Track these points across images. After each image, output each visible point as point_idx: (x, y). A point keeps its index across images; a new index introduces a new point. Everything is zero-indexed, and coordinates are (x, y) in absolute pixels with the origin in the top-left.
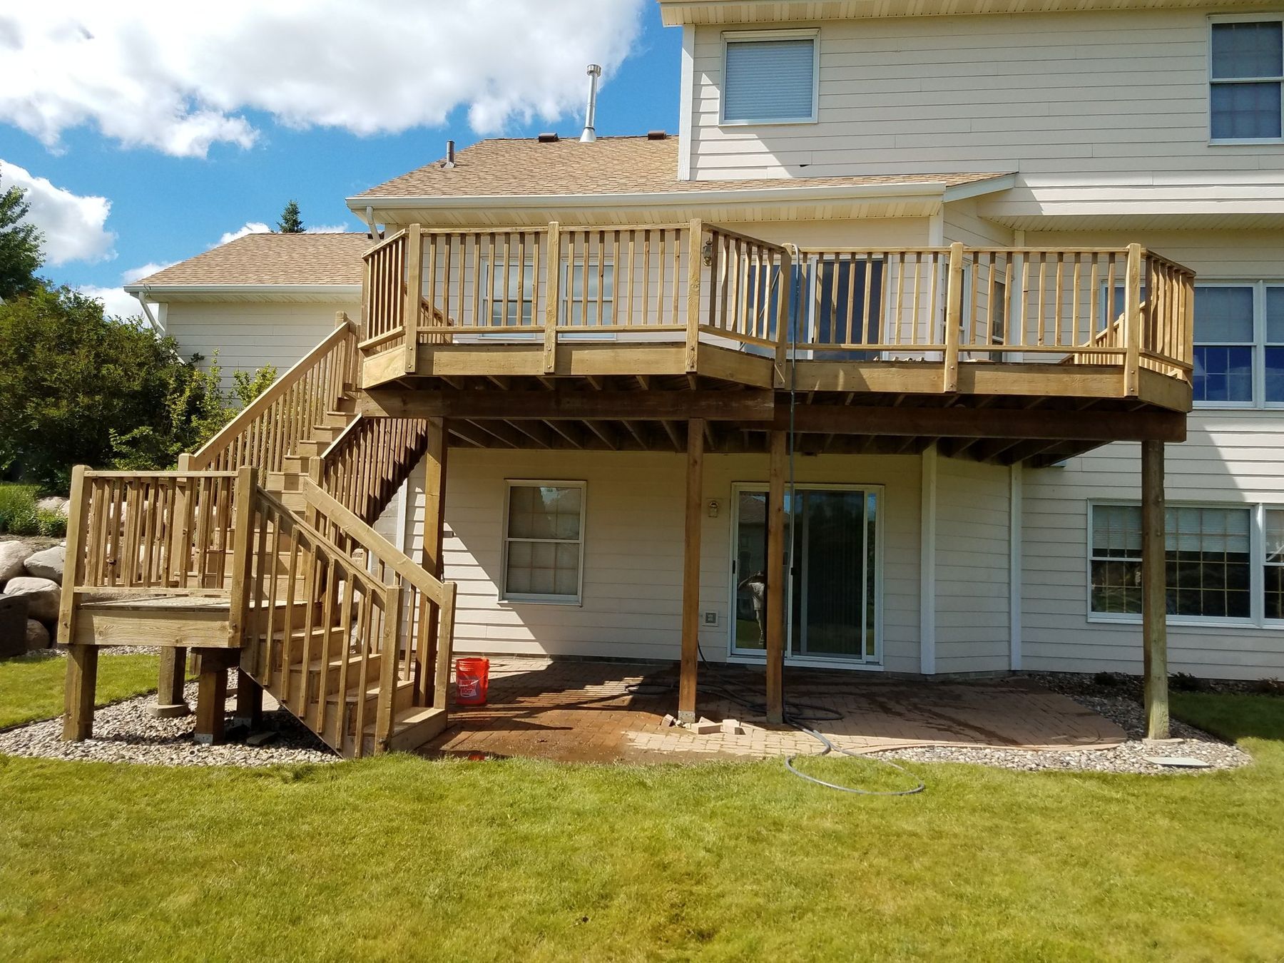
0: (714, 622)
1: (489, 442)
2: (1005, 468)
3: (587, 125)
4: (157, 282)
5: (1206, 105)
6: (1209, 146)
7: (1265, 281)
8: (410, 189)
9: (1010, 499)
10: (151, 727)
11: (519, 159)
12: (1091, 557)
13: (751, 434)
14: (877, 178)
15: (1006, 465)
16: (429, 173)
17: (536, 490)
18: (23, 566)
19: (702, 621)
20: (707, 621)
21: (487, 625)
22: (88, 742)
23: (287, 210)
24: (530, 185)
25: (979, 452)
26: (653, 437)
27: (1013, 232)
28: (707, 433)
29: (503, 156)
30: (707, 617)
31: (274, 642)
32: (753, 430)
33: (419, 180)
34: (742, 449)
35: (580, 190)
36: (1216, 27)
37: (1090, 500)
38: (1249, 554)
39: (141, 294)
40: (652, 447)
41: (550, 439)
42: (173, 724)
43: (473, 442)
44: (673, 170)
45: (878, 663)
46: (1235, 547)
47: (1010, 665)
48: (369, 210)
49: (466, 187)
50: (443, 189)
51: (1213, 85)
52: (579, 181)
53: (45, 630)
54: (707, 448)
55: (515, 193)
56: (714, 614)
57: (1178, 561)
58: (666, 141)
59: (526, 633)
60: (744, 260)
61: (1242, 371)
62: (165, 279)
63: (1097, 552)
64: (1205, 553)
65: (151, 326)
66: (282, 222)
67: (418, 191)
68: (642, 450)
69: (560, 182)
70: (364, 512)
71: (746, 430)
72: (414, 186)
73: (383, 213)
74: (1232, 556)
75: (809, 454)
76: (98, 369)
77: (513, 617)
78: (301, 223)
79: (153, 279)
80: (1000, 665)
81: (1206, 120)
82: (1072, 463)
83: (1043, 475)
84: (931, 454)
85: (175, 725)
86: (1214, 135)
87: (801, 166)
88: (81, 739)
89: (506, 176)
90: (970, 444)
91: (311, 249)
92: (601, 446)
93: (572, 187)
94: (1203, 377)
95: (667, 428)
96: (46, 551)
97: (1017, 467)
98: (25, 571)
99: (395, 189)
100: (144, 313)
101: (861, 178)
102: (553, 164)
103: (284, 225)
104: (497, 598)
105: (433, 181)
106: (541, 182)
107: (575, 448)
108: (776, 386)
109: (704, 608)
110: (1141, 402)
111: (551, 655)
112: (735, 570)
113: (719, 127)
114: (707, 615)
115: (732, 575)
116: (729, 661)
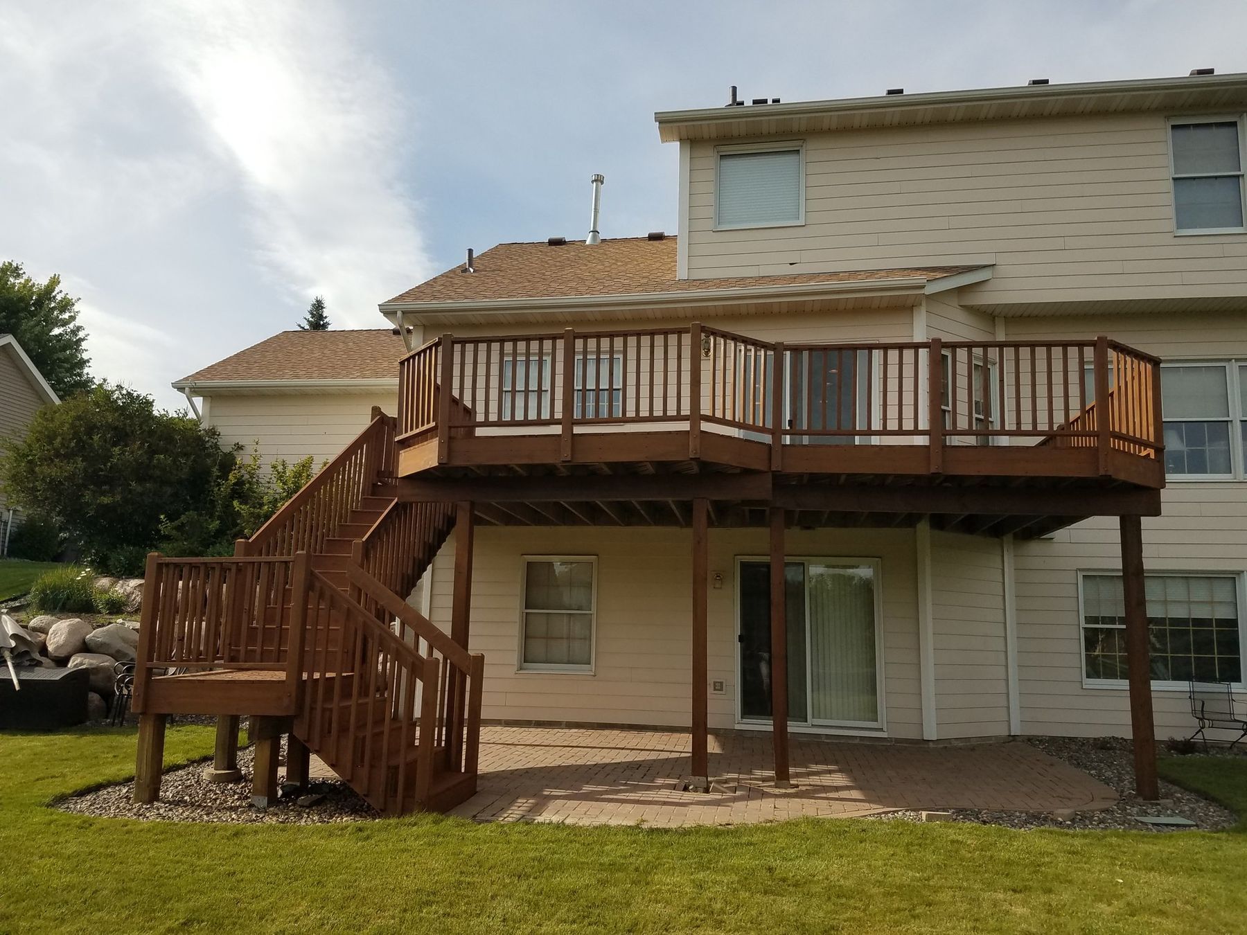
0: (721, 690)
1: (508, 520)
2: (996, 540)
3: (592, 230)
4: (202, 378)
5: (1170, 199)
6: (1175, 237)
7: (1237, 360)
8: (435, 294)
9: (1003, 570)
10: (210, 790)
11: (532, 263)
12: (1083, 624)
13: (751, 511)
14: (863, 273)
15: (998, 537)
16: (451, 278)
17: (550, 564)
18: (84, 642)
19: (710, 690)
20: (715, 689)
22: (156, 804)
23: (314, 305)
24: (542, 288)
25: (970, 525)
26: (659, 515)
27: (994, 318)
28: (710, 510)
29: (517, 260)
30: (715, 686)
31: (324, 710)
32: (752, 508)
33: (443, 285)
34: (743, 524)
35: (588, 291)
36: (1174, 127)
37: (1080, 570)
38: (1237, 619)
39: (187, 389)
40: (657, 522)
41: (564, 517)
42: (229, 788)
43: (493, 521)
44: (672, 270)
45: (881, 730)
46: (1222, 613)
47: (1010, 730)
48: (399, 314)
49: (485, 291)
50: (466, 293)
51: (1174, 179)
52: (587, 282)
53: (102, 701)
54: (711, 524)
55: (530, 296)
56: (721, 683)
57: (1168, 627)
58: (664, 241)
60: (740, 350)
61: (1220, 446)
62: (209, 376)
63: (1088, 620)
64: (1194, 619)
65: (195, 417)
66: (309, 317)
67: (442, 296)
68: (650, 525)
69: (570, 285)
70: (398, 588)
71: (747, 508)
72: (439, 291)
73: (411, 316)
74: (1220, 622)
75: (808, 528)
76: (151, 459)
78: (326, 317)
79: (198, 376)
80: (1000, 731)
81: (1171, 212)
82: (1060, 534)
83: (1035, 547)
84: (923, 528)
85: (231, 789)
86: (1179, 226)
87: (791, 264)
88: (151, 801)
89: (521, 280)
90: (960, 519)
91: (341, 345)
92: (611, 522)
93: (583, 289)
94: (1184, 451)
95: (673, 507)
96: (105, 628)
97: (1008, 538)
98: (85, 648)
99: (421, 294)
100: (189, 406)
101: (847, 274)
102: (562, 268)
103: (311, 319)
104: (516, 667)
105: (456, 286)
106: (553, 285)
107: (588, 525)
108: (774, 469)
109: (711, 678)
110: (1115, 480)
111: (567, 722)
112: (741, 639)
113: (714, 232)
114: (715, 683)
115: (737, 644)
116: (737, 727)
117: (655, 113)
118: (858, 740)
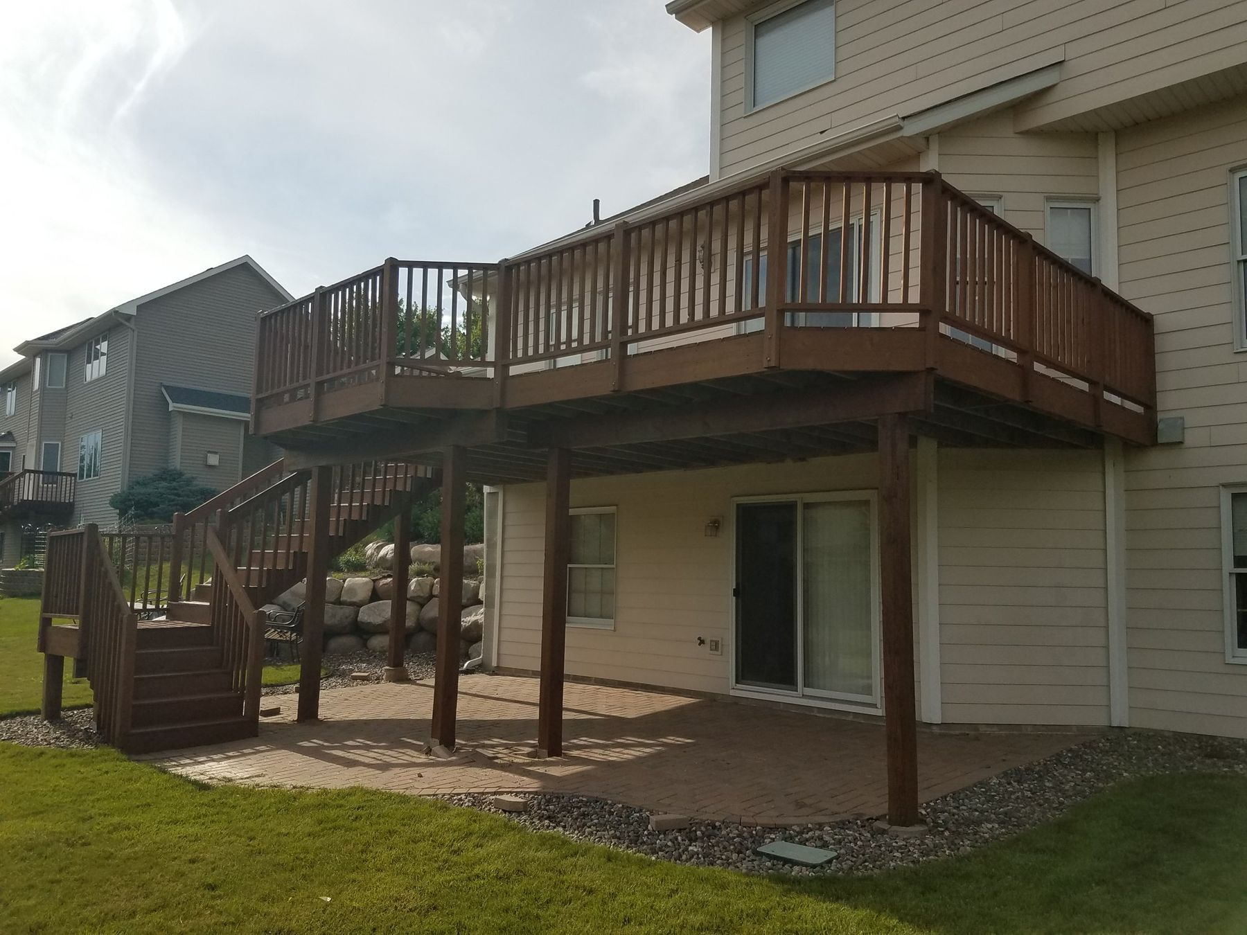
0: (717, 650)
9: (1104, 493)
12: (1230, 569)
27: (1097, 135)
37: (1224, 486)
45: (875, 706)
47: (1110, 719)
56: (716, 642)
63: (1240, 561)
83: (1155, 456)
87: (822, 133)
108: (495, 406)
111: (596, 678)
112: (736, 593)
113: (744, 117)
114: (711, 641)
115: (732, 599)
116: (732, 693)
117: (666, 6)
118: (851, 717)
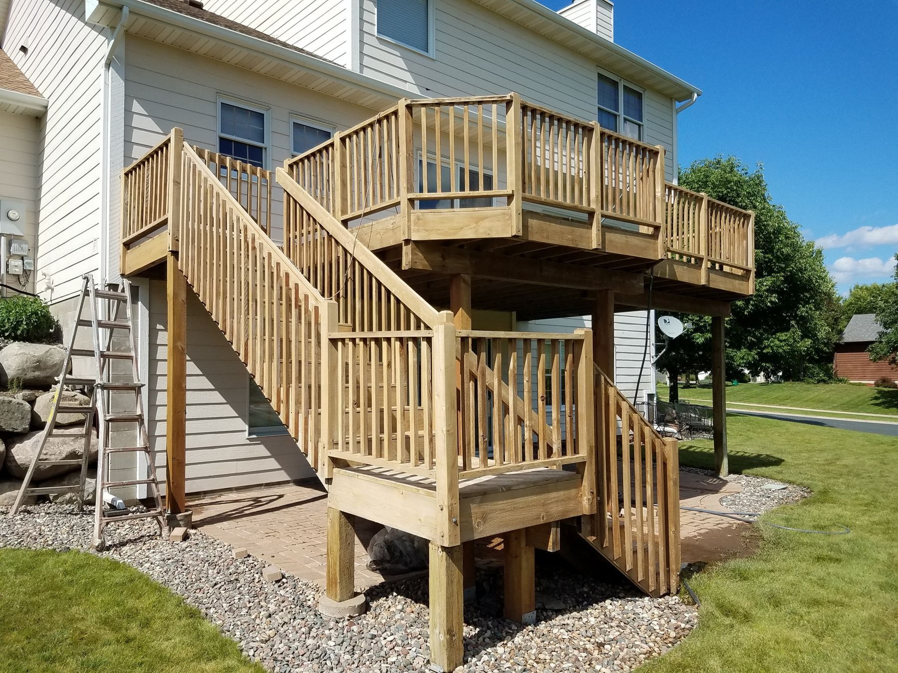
21: (237, 460)
48: (125, 10)
51: (598, 108)
59: (273, 463)
77: (262, 450)
87: (427, 89)
104: (247, 433)
113: (376, 37)
